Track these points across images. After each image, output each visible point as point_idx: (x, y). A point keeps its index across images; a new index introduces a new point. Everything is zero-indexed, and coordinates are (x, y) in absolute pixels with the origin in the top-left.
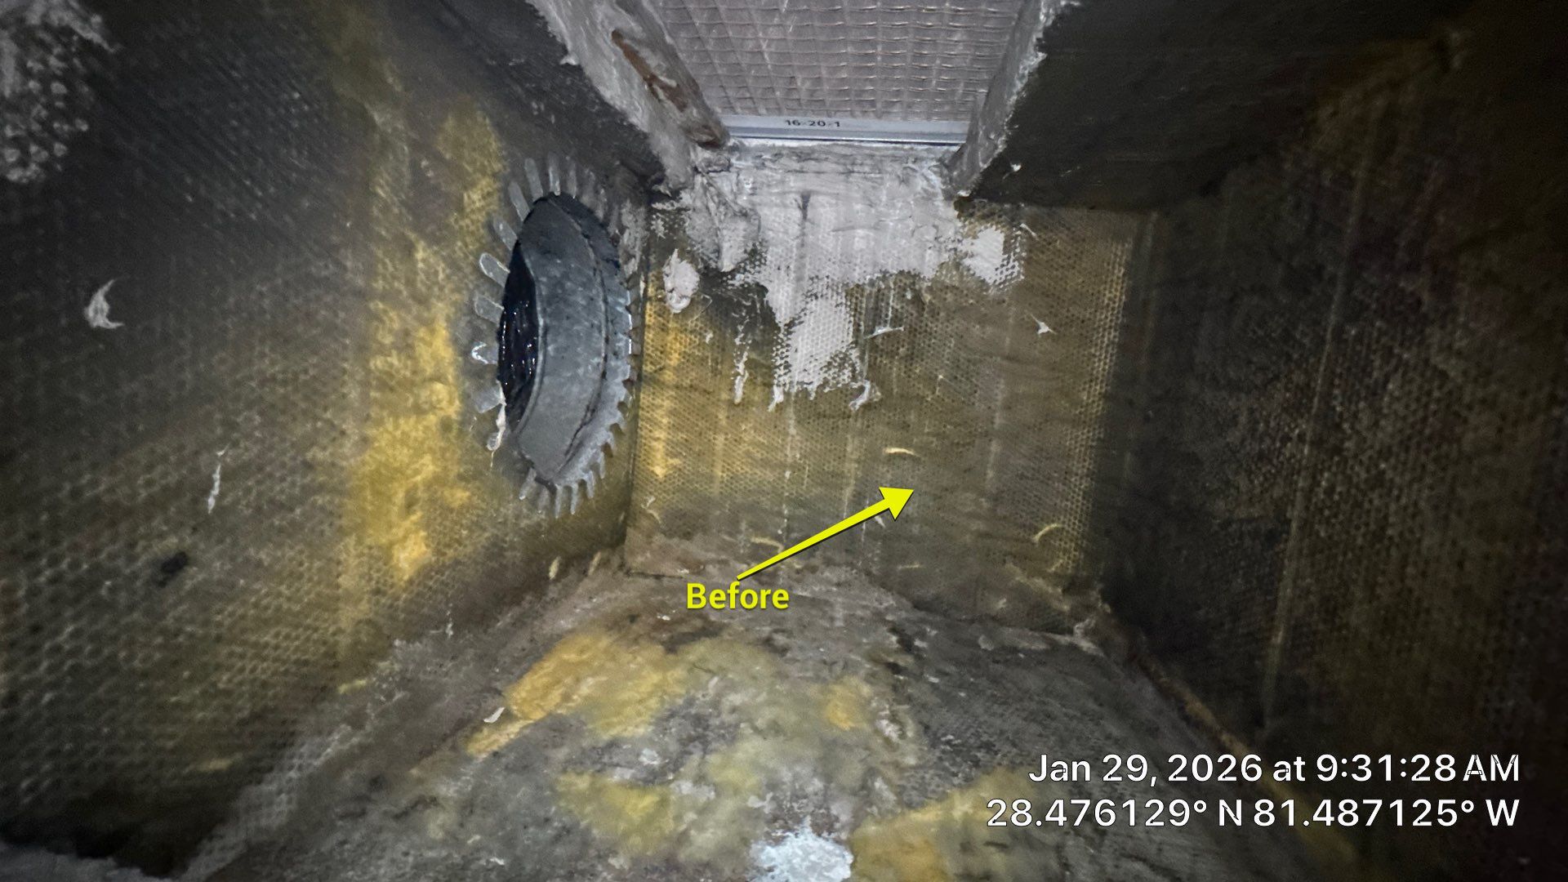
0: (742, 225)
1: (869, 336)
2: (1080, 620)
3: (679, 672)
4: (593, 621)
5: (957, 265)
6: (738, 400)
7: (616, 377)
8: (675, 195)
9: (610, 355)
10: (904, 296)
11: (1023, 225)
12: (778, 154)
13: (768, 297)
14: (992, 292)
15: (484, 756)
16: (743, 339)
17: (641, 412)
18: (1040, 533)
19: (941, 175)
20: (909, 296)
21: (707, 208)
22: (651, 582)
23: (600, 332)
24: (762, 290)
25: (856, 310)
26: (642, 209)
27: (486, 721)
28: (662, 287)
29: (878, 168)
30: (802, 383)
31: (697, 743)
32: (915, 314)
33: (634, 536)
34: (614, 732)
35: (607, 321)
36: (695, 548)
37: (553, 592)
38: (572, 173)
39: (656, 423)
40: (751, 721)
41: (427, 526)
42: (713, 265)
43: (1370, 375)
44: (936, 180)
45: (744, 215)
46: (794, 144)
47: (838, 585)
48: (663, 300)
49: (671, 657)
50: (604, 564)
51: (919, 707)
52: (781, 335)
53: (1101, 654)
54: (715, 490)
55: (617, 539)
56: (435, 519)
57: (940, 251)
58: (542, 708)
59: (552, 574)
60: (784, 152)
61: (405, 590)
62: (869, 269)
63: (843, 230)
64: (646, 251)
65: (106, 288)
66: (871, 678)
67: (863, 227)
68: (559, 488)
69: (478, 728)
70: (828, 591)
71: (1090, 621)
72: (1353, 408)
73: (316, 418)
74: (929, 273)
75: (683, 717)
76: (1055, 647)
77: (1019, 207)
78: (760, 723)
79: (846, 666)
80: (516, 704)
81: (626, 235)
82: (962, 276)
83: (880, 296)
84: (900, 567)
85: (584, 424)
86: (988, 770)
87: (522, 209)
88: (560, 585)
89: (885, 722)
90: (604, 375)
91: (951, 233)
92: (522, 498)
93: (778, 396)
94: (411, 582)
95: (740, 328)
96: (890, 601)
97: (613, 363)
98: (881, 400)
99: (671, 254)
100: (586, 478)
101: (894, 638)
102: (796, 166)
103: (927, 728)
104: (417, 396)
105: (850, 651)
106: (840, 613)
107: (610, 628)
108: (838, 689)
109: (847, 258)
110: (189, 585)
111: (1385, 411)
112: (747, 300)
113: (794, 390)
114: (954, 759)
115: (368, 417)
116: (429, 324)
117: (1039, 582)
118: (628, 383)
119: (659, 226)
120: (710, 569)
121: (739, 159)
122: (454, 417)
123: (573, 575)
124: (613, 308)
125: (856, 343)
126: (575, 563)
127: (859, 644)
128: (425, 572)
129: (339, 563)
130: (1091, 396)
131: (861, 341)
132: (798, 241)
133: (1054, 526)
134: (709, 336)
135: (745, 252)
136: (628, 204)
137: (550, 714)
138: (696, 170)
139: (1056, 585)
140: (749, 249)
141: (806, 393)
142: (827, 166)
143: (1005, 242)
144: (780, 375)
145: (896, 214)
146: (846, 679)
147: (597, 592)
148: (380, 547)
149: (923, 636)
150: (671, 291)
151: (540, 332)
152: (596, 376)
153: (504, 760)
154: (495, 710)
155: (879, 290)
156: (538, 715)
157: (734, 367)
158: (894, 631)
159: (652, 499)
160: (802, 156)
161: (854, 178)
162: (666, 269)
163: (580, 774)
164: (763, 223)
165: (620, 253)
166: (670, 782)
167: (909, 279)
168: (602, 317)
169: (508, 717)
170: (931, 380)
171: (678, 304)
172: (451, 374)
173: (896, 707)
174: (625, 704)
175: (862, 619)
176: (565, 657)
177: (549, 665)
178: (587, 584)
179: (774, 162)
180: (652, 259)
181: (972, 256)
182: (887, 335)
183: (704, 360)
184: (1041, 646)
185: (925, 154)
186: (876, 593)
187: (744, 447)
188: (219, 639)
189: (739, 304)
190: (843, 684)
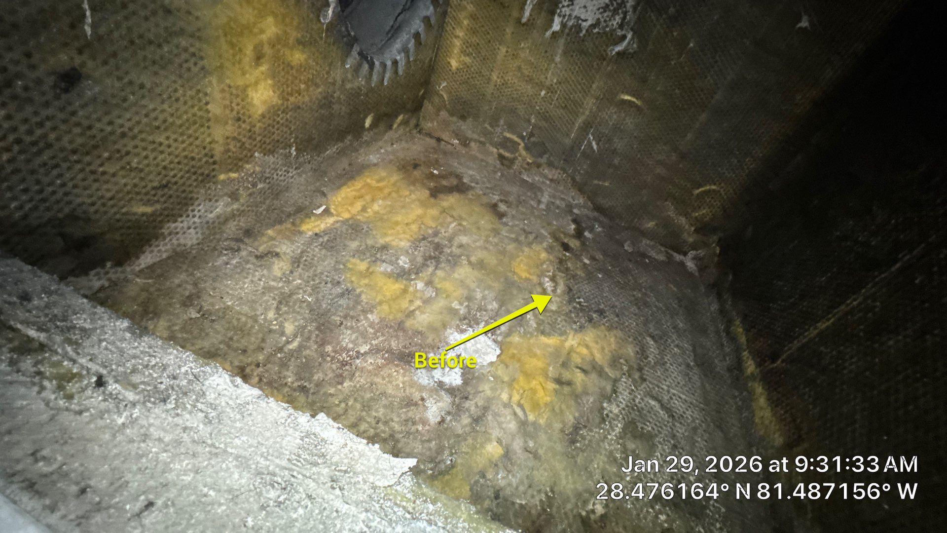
2: (695, 249)
3: (434, 212)
4: (391, 161)
6: (524, 20)
15: (310, 233)
18: (701, 190)
31: (433, 261)
33: (428, 107)
34: (388, 239)
36: (466, 127)
37: (366, 137)
39: (459, 23)
40: (468, 257)
41: (273, 77)
49: (432, 200)
50: (405, 123)
53: (697, 274)
54: (490, 90)
55: (417, 108)
56: (279, 72)
59: (367, 125)
61: (259, 121)
66: (550, 249)
68: (377, 63)
70: (543, 182)
71: (701, 253)
75: (430, 242)
76: (670, 260)
78: (473, 259)
79: (536, 238)
80: (334, 205)
84: (596, 182)
85: (404, 10)
86: (595, 326)
88: (372, 133)
92: (348, 66)
93: (557, 25)
94: (263, 116)
98: (635, 53)
100: (398, 58)
101: (573, 227)
103: (570, 290)
105: (543, 227)
106: (545, 199)
107: (399, 169)
110: (88, 94)
113: (571, 23)
114: (578, 314)
117: (683, 220)
120: (473, 144)
123: (382, 127)
126: (384, 120)
127: (549, 224)
128: (273, 112)
139: (691, 226)
141: (579, 28)
144: (564, 6)
146: (534, 246)
148: (237, 87)
149: (591, 230)
153: (321, 240)
158: (575, 221)
159: (444, 84)
163: (362, 260)
166: (412, 280)
169: (327, 212)
173: (557, 273)
174: (397, 223)
175: (558, 207)
176: (369, 181)
177: (358, 184)
178: (391, 134)
184: (661, 257)
187: (518, 62)
188: (124, 135)
190: (530, 247)
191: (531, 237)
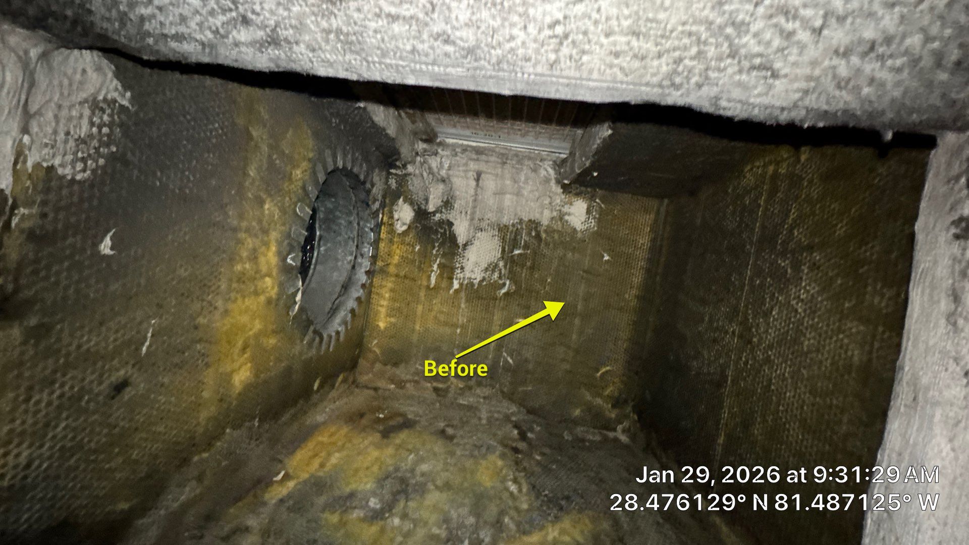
0: (441, 186)
1: (510, 255)
2: (620, 422)
3: (390, 451)
4: (337, 417)
5: (561, 219)
6: (432, 286)
7: (361, 268)
8: (404, 166)
9: (359, 255)
10: (531, 234)
11: (597, 200)
12: (465, 149)
13: (454, 227)
14: (579, 235)
15: (274, 501)
16: (437, 251)
17: (373, 290)
18: (600, 372)
19: (555, 169)
20: (533, 234)
21: (422, 175)
22: (372, 392)
23: (354, 242)
24: (451, 224)
25: (503, 239)
26: (384, 173)
27: (275, 479)
28: (392, 217)
29: (520, 162)
30: (470, 278)
31: (402, 494)
32: (537, 244)
33: (362, 362)
34: (352, 487)
35: (358, 236)
36: (400, 372)
37: (315, 397)
38: (349, 156)
39: (383, 297)
40: (433, 481)
41: (252, 361)
42: (423, 207)
43: (765, 306)
44: (551, 172)
45: (443, 181)
46: (474, 144)
47: (484, 398)
48: (392, 225)
49: (385, 440)
50: (345, 381)
51: (529, 474)
52: (460, 250)
53: (631, 444)
54: (415, 338)
55: (353, 365)
56: (257, 356)
57: (552, 211)
58: (308, 472)
59: (315, 388)
60: (469, 149)
61: (236, 399)
62: (512, 217)
63: (499, 194)
64: (384, 197)
65: (111, 234)
66: (503, 456)
67: (509, 193)
69: (270, 483)
71: (626, 424)
72: (757, 321)
73: (203, 300)
74: (545, 222)
75: (394, 478)
76: (606, 439)
77: (595, 191)
78: (439, 483)
79: (488, 449)
80: (292, 469)
81: (375, 188)
82: (563, 224)
83: (517, 233)
84: (521, 389)
85: (339, 296)
86: (567, 512)
87: (321, 177)
88: (319, 394)
89: (510, 483)
90: (353, 267)
91: (558, 201)
93: (456, 285)
94: (240, 394)
95: (437, 245)
96: (514, 409)
97: (359, 260)
98: (515, 291)
99: (399, 198)
100: (340, 329)
101: (516, 432)
102: (474, 156)
103: (534, 487)
104: (256, 286)
105: (491, 439)
106: (484, 415)
107: (346, 422)
108: (484, 463)
109: (500, 210)
110: (126, 397)
111: (771, 325)
112: (442, 228)
113: (466, 282)
114: (549, 506)
115: (229, 299)
116: (267, 244)
117: (599, 401)
118: (368, 273)
119: (393, 183)
120: (408, 385)
121: (443, 150)
122: (274, 296)
123: (326, 388)
124: (363, 228)
125: (503, 258)
126: (329, 380)
127: (495, 435)
128: (249, 387)
129: (203, 383)
130: (631, 295)
131: (505, 257)
132: (473, 198)
133: (608, 368)
134: (418, 248)
135: (442, 201)
136: (377, 170)
137: (312, 476)
138: (417, 154)
139: (608, 404)
140: (445, 200)
141: (472, 285)
142: (493, 159)
143: (588, 209)
144: (458, 273)
145: (529, 188)
146: (489, 457)
147: (340, 397)
148: (226, 374)
149: (532, 430)
150: (398, 220)
151: (317, 239)
152: (349, 267)
153: (286, 504)
154: (278, 473)
155: (517, 229)
156: (305, 476)
157: (431, 266)
158: (516, 426)
159: (375, 342)
160: (479, 151)
161: (507, 166)
162: (395, 208)
163: (333, 513)
164: (454, 186)
165: (371, 197)
166: (387, 518)
167: (534, 225)
168: (355, 233)
169: (287, 477)
170: (543, 281)
171: (400, 228)
172: (275, 272)
173: (517, 474)
174: (357, 471)
175: (497, 419)
176: (320, 439)
177: (311, 444)
178: (334, 394)
179: (462, 154)
180: (387, 201)
181: (569, 214)
182: (520, 255)
183: (413, 261)
184: (598, 438)
185: (545, 157)
186: (505, 403)
187: (433, 313)
188: (136, 429)
189: (437, 232)
190: (487, 459)
191: (484, 450)
